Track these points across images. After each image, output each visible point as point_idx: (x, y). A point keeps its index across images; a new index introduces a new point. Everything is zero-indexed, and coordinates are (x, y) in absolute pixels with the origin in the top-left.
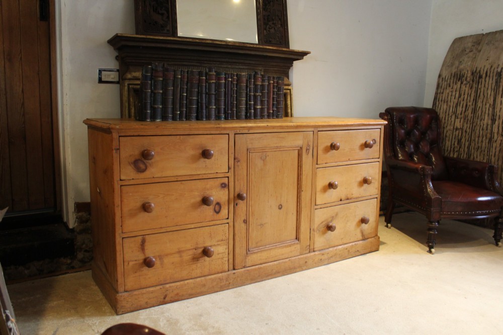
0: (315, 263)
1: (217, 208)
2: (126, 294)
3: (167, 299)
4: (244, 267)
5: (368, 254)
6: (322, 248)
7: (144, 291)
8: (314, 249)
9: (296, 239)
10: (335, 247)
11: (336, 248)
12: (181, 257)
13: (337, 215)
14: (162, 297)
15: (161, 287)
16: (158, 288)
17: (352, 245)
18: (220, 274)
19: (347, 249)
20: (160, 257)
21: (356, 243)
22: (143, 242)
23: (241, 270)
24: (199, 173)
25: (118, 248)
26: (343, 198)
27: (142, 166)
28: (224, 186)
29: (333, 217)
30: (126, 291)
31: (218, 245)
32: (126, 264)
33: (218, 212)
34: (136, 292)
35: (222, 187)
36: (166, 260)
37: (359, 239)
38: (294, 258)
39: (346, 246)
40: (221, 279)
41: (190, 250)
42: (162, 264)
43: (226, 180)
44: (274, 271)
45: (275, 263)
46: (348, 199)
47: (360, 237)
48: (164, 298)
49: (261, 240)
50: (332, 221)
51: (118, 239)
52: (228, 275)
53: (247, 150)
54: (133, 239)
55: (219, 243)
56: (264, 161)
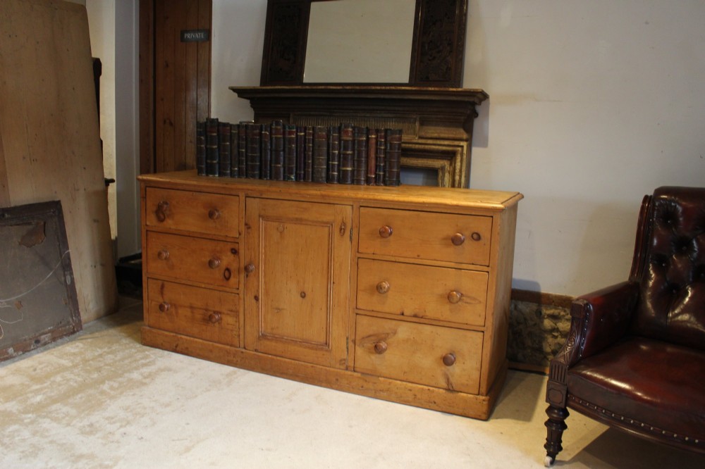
0: (353, 388)
1: (227, 274)
2: (148, 328)
3: (178, 349)
4: (256, 350)
5: (455, 416)
6: (368, 372)
7: (161, 332)
8: (354, 367)
9: (326, 344)
10: (391, 378)
11: (391, 380)
12: (192, 312)
13: (395, 333)
14: (175, 345)
15: (174, 334)
16: (172, 334)
17: (423, 389)
18: (228, 347)
19: (410, 390)
20: (175, 306)
21: (431, 388)
22: (163, 287)
23: (251, 352)
24: (208, 232)
25: (144, 285)
26: (407, 312)
27: (162, 216)
28: (235, 252)
29: (388, 334)
30: (149, 326)
31: (228, 314)
32: (150, 301)
33: (228, 279)
34: (154, 330)
35: (232, 253)
36: (180, 311)
37: (440, 386)
38: (321, 367)
39: (410, 385)
40: (228, 353)
41: (200, 309)
42: (177, 313)
43: (236, 246)
44: (291, 371)
45: (293, 361)
46: (415, 316)
47: (443, 383)
48: (176, 347)
49: (277, 328)
50: (384, 339)
51: (144, 278)
52: (236, 351)
53: (260, 216)
54: (155, 281)
55: (229, 312)
56: (281, 233)
